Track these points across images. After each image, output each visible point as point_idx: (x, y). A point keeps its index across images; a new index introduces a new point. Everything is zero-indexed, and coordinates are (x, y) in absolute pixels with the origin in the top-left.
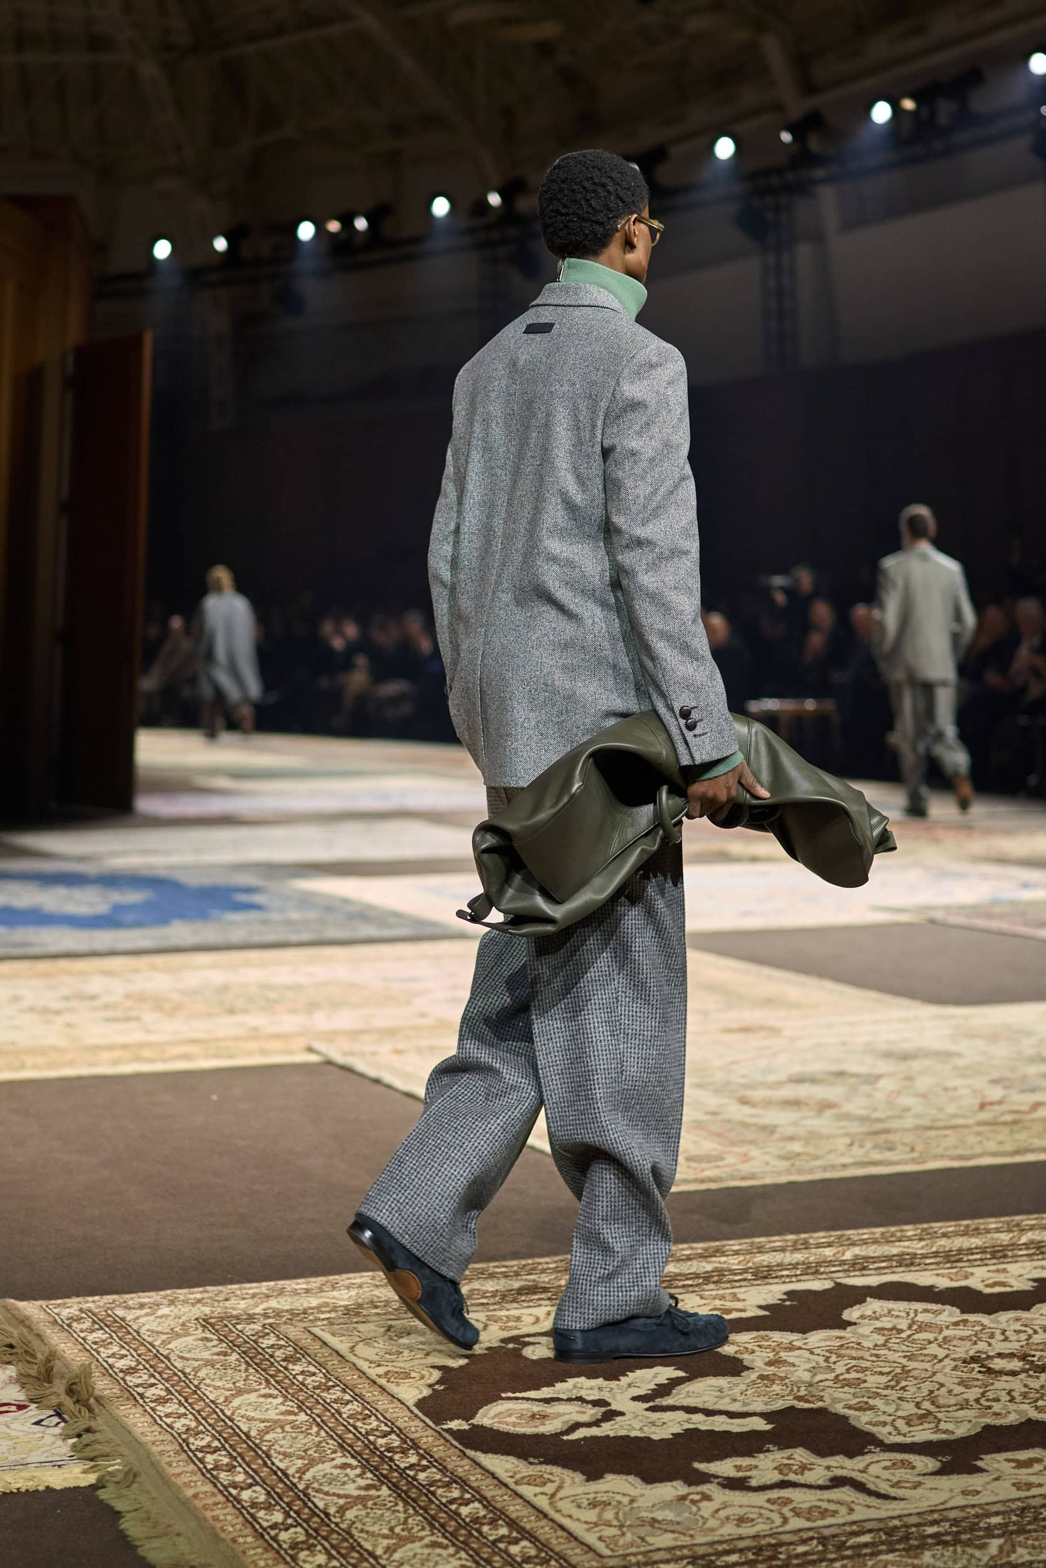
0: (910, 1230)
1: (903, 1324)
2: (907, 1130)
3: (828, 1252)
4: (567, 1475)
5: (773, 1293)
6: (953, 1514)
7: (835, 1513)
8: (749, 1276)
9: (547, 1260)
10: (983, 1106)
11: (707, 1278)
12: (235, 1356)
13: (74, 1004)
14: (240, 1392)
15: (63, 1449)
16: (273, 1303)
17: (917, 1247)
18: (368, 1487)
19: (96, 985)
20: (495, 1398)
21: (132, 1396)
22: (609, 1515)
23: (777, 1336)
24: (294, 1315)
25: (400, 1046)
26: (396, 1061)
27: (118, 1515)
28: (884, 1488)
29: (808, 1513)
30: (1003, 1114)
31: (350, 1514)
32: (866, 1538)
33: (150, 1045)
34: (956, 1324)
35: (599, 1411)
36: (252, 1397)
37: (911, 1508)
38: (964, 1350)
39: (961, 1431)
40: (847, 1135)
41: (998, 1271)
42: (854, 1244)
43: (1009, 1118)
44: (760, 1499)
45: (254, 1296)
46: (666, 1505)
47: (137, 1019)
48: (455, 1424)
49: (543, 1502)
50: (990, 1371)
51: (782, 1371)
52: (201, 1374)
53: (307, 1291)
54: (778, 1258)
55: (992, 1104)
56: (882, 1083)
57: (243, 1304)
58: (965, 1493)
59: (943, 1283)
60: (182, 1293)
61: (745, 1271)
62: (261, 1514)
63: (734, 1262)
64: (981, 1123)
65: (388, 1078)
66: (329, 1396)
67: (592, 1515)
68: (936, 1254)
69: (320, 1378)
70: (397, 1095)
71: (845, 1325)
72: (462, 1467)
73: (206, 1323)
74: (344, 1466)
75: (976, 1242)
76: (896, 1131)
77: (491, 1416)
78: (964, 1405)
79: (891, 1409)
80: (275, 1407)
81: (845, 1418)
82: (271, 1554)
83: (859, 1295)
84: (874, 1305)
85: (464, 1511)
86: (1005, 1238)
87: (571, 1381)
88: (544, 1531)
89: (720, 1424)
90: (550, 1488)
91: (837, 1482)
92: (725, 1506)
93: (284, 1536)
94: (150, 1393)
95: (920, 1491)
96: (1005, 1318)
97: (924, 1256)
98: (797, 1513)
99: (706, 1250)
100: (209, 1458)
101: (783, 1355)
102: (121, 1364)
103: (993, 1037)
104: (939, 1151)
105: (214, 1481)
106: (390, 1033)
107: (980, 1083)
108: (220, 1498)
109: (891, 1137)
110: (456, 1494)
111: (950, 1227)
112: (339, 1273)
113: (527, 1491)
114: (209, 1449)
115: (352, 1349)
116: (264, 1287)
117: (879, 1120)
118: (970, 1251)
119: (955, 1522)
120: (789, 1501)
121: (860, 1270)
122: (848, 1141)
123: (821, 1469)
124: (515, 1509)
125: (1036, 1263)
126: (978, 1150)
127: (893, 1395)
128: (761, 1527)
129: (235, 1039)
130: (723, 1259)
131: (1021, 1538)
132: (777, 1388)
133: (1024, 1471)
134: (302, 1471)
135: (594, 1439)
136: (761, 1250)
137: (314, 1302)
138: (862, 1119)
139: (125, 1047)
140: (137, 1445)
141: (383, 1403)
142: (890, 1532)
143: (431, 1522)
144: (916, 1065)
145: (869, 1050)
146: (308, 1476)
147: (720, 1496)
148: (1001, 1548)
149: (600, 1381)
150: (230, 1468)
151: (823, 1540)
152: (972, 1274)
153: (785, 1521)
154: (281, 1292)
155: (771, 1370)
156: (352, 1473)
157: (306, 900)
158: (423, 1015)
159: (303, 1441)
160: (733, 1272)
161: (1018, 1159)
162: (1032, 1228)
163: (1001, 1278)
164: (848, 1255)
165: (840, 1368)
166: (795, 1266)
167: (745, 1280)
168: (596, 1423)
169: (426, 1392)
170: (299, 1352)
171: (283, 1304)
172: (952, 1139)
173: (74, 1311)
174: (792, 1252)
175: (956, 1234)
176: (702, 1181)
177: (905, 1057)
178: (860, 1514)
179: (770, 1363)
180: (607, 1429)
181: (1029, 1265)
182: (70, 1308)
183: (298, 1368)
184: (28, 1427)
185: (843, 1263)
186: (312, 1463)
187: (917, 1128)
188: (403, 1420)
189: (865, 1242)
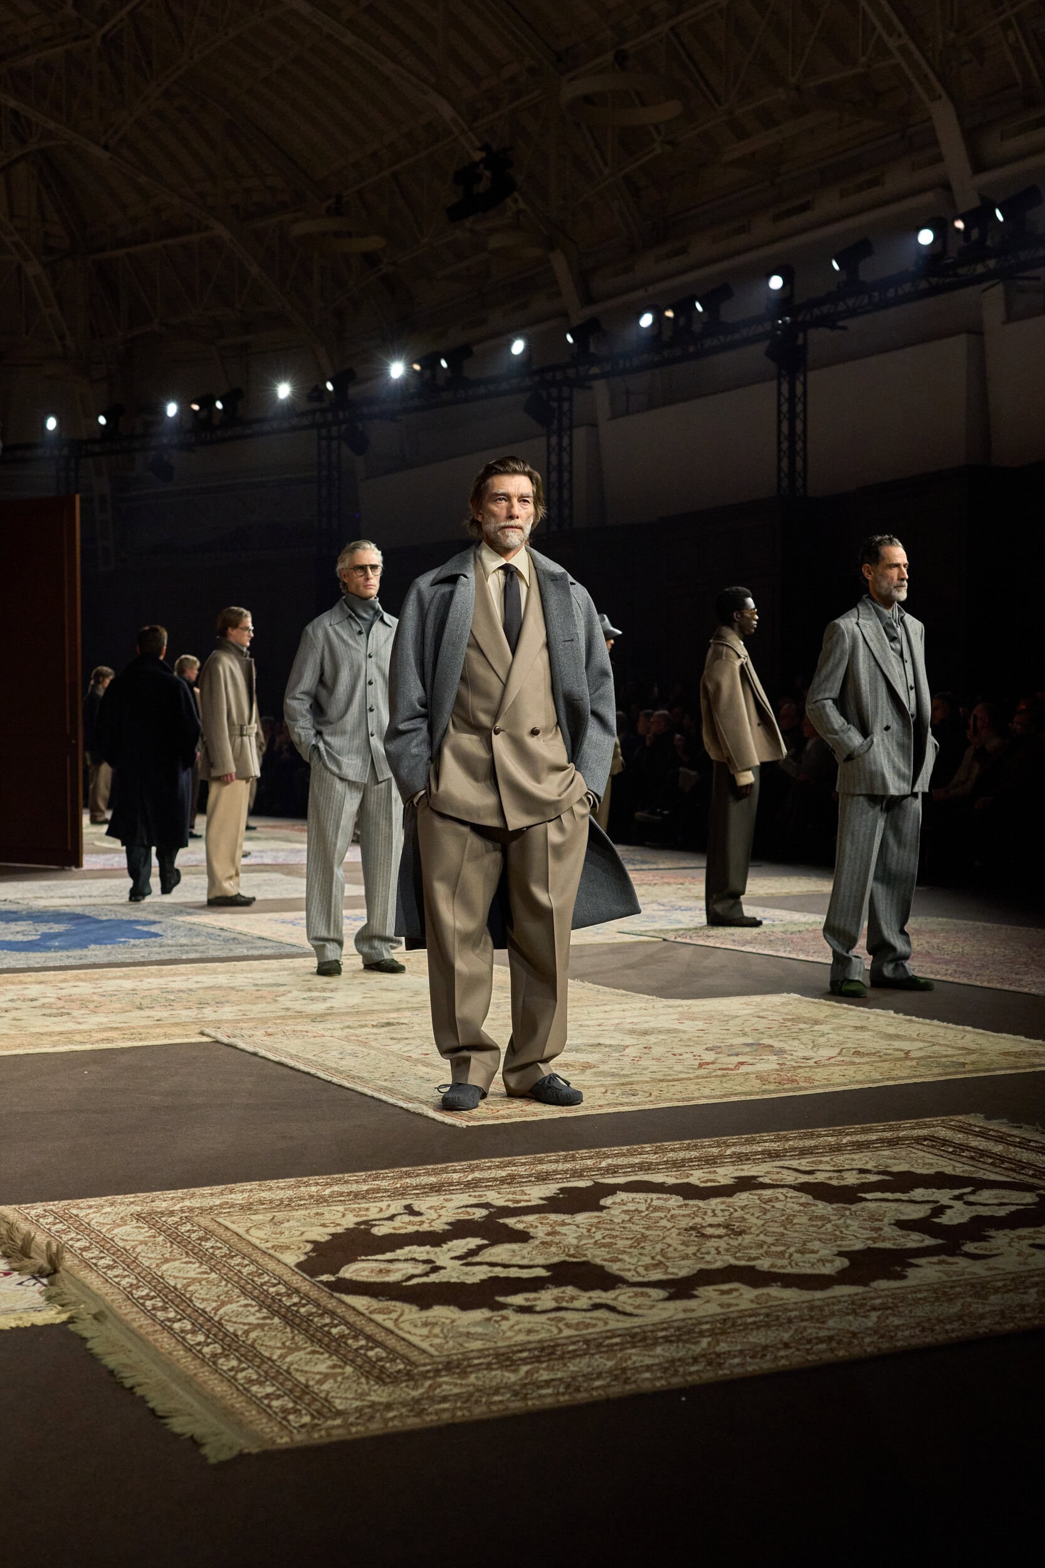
0: (648, 1147)
1: (643, 1207)
2: (647, 1082)
3: (589, 1162)
4: (406, 1307)
5: (550, 1189)
6: (676, 1324)
7: (595, 1326)
8: (533, 1179)
9: (387, 1171)
10: (700, 1066)
11: (503, 1181)
12: (161, 1238)
13: (18, 1004)
14: (167, 1261)
15: (40, 1300)
16: (187, 1203)
17: (653, 1158)
18: (264, 1318)
19: (34, 990)
20: (354, 1260)
21: (88, 1265)
22: (437, 1330)
23: (553, 1217)
24: (202, 1210)
25: (270, 1031)
26: (268, 1041)
27: (85, 1340)
28: (629, 1309)
29: (577, 1326)
30: (715, 1070)
31: (253, 1335)
32: (617, 1340)
33: (80, 1032)
34: (680, 1207)
35: (427, 1267)
36: (177, 1263)
37: (648, 1320)
38: (685, 1223)
39: (683, 1273)
40: (602, 1085)
41: (710, 1172)
42: (608, 1157)
43: (719, 1073)
44: (543, 1318)
45: (173, 1198)
46: (477, 1324)
47: (69, 1014)
48: (325, 1278)
49: (390, 1324)
50: (703, 1235)
51: (557, 1239)
52: (138, 1250)
53: (212, 1195)
54: (554, 1166)
55: (708, 1064)
56: (627, 1050)
57: (164, 1204)
58: (685, 1311)
59: (671, 1181)
60: (119, 1198)
61: (530, 1175)
62: (189, 1336)
63: (522, 1170)
64: (697, 1077)
65: (262, 1053)
66: (233, 1262)
67: (425, 1331)
68: (666, 1162)
69: (225, 1250)
70: (271, 1064)
71: (602, 1208)
72: (331, 1304)
73: (139, 1217)
74: (246, 1306)
75: (694, 1154)
76: (638, 1082)
77: (350, 1272)
78: (686, 1257)
79: (634, 1261)
80: (194, 1270)
81: (602, 1267)
82: (198, 1362)
83: (612, 1190)
84: (621, 1196)
85: (334, 1331)
86: (715, 1151)
87: (407, 1249)
88: (391, 1342)
89: (514, 1273)
90: (394, 1316)
91: (596, 1307)
92: (518, 1323)
93: (206, 1350)
94: (101, 1262)
95: (654, 1310)
96: (714, 1202)
97: (658, 1164)
98: (568, 1326)
99: (501, 1162)
100: (149, 1303)
101: (558, 1229)
102: (78, 1245)
103: (709, 1019)
104: (670, 1095)
105: (153, 1318)
106: (264, 1021)
107: (698, 1050)
108: (158, 1327)
109: (635, 1087)
110: (327, 1320)
111: (677, 1144)
112: (235, 1182)
113: (379, 1318)
114: (148, 1297)
115: (247, 1231)
116: (180, 1193)
117: (626, 1076)
118: (691, 1160)
119: (678, 1329)
120: (562, 1319)
121: (612, 1173)
122: (603, 1090)
123: (585, 1299)
124: (370, 1329)
125: (736, 1167)
126: (697, 1094)
127: (635, 1251)
128: (543, 1335)
129: (146, 1027)
130: (514, 1168)
131: (723, 1337)
132: (553, 1249)
133: (726, 1297)
134: (216, 1309)
135: (424, 1284)
136: (541, 1162)
137: (218, 1202)
138: (613, 1075)
139: (61, 1033)
140: (95, 1297)
141: (271, 1265)
142: (633, 1336)
143: (312, 1339)
144: (652, 1039)
145: (618, 1028)
146: (221, 1312)
147: (514, 1317)
148: (709, 1343)
149: (428, 1248)
150: (164, 1309)
151: (587, 1342)
152: (692, 1175)
153: (560, 1331)
154: (193, 1196)
155: (549, 1238)
156: (253, 1310)
157: (191, 930)
158: (288, 1009)
159: (215, 1290)
160: (521, 1176)
161: (725, 1100)
162: (734, 1144)
163: (712, 1177)
164: (604, 1164)
165: (598, 1236)
166: (566, 1172)
167: (530, 1181)
168: (426, 1274)
169: (303, 1258)
170: (208, 1234)
171: (196, 1203)
172: (679, 1087)
173: (40, 1211)
174: (563, 1163)
175: (680, 1149)
176: (497, 1118)
177: (645, 1033)
178: (612, 1325)
179: (548, 1234)
180: (433, 1278)
181: (731, 1168)
182: (38, 1208)
183: (208, 1244)
184: (13, 1286)
185: (600, 1169)
186: (223, 1304)
187: (653, 1080)
188: (287, 1276)
189: (616, 1155)
